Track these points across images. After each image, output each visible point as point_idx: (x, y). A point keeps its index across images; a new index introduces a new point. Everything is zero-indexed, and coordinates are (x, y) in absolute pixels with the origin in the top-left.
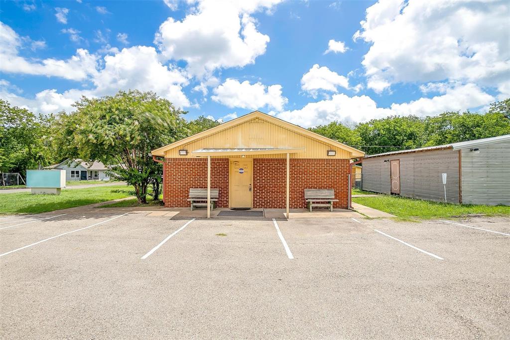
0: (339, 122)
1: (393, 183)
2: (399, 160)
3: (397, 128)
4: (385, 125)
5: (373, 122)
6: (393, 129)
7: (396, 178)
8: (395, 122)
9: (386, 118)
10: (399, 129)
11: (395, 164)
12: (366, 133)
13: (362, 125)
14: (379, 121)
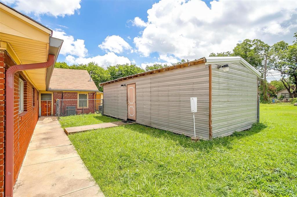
0: (95, 63)
1: (129, 108)
2: (135, 83)
3: (132, 71)
4: (125, 68)
5: (118, 66)
6: (129, 71)
7: (132, 103)
8: (131, 67)
9: (125, 64)
10: (132, 72)
11: (131, 88)
12: (114, 72)
13: (111, 67)
14: (122, 66)
